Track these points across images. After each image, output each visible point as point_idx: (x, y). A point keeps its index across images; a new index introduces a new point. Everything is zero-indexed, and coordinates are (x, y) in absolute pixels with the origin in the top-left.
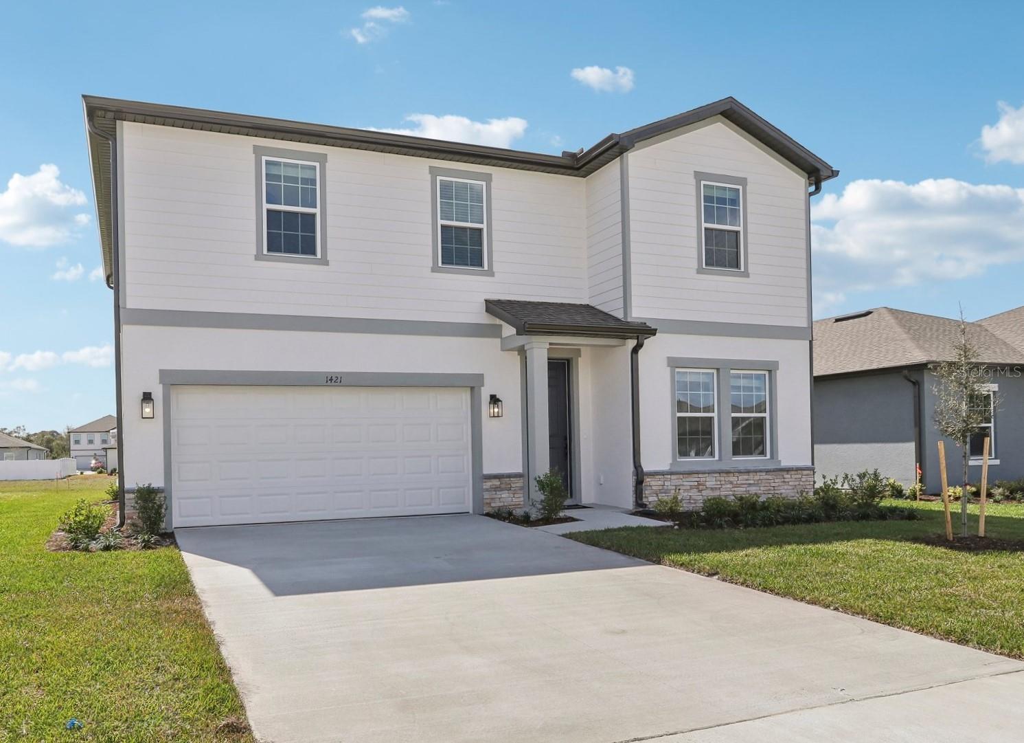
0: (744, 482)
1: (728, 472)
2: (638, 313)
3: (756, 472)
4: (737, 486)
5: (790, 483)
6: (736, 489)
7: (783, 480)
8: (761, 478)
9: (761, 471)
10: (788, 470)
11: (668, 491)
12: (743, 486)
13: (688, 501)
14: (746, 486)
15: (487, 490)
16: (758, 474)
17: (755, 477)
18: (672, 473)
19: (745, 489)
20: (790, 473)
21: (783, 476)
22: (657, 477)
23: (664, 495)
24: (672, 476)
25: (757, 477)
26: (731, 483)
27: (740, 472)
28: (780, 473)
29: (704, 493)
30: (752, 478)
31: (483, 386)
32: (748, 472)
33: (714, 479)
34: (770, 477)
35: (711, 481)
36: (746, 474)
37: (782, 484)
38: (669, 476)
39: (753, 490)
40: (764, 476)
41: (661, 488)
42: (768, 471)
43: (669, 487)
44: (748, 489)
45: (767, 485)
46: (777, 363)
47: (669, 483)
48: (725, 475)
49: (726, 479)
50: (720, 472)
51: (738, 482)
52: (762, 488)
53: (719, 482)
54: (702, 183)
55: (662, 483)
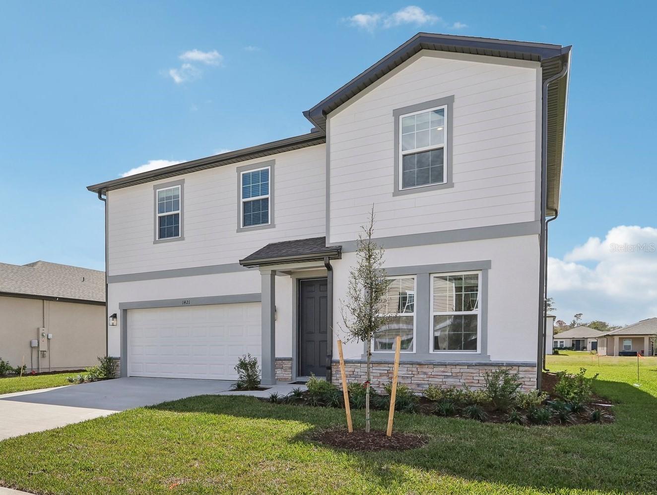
0: (441, 374)
1: (420, 364)
2: (333, 240)
3: (455, 365)
4: (434, 376)
6: (430, 379)
8: (462, 371)
10: (498, 365)
11: (358, 377)
12: (439, 377)
13: (378, 386)
14: (442, 377)
16: (458, 367)
19: (441, 380)
20: (500, 368)
21: (491, 370)
22: (349, 364)
23: (354, 379)
24: (362, 365)
25: (454, 370)
26: (425, 373)
27: (435, 365)
28: (486, 367)
30: (449, 371)
32: (445, 365)
33: (406, 369)
34: (472, 371)
38: (359, 365)
39: (450, 381)
40: (465, 369)
41: (351, 373)
42: (469, 365)
43: (359, 374)
44: (444, 380)
45: (468, 377)
46: (489, 262)
47: (358, 370)
48: (418, 366)
49: (419, 370)
50: (412, 364)
51: (433, 374)
52: (461, 381)
53: (411, 373)
54: (401, 117)
55: (351, 369)
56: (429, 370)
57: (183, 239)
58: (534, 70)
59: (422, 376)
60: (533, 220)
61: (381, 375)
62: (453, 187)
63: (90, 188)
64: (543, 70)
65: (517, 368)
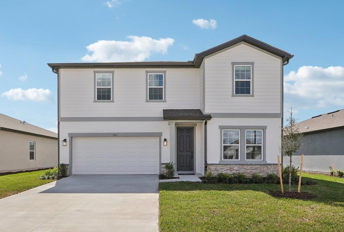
0: (250, 168)
1: (243, 165)
2: (207, 111)
4: (248, 169)
5: (271, 169)
6: (246, 171)
7: (267, 168)
9: (257, 165)
10: (270, 165)
11: (218, 170)
14: (251, 170)
15: (162, 168)
16: (256, 166)
17: (255, 167)
18: (219, 164)
19: (250, 171)
20: (271, 166)
21: (267, 167)
22: (213, 166)
23: (216, 171)
24: (220, 165)
26: (245, 168)
27: (248, 165)
28: (266, 165)
29: (233, 171)
30: (253, 167)
31: (162, 136)
32: (252, 165)
34: (262, 167)
35: (236, 168)
36: (251, 166)
37: (267, 169)
39: (254, 171)
40: (259, 166)
42: (260, 165)
44: (252, 171)
45: (260, 170)
46: (266, 126)
47: (218, 168)
48: (242, 166)
49: (242, 167)
50: (240, 165)
51: (247, 168)
52: (258, 171)
53: (239, 168)
54: (235, 66)
55: (216, 168)
56: (246, 167)
57: (113, 101)
58: (280, 60)
59: (243, 169)
60: (280, 113)
61: (228, 170)
62: (254, 97)
63: (49, 65)
64: (283, 61)
65: (276, 165)
